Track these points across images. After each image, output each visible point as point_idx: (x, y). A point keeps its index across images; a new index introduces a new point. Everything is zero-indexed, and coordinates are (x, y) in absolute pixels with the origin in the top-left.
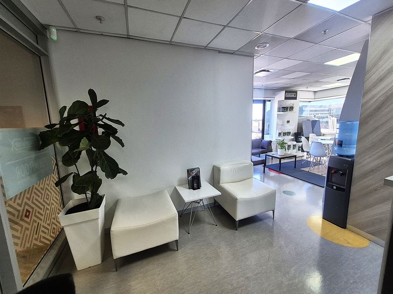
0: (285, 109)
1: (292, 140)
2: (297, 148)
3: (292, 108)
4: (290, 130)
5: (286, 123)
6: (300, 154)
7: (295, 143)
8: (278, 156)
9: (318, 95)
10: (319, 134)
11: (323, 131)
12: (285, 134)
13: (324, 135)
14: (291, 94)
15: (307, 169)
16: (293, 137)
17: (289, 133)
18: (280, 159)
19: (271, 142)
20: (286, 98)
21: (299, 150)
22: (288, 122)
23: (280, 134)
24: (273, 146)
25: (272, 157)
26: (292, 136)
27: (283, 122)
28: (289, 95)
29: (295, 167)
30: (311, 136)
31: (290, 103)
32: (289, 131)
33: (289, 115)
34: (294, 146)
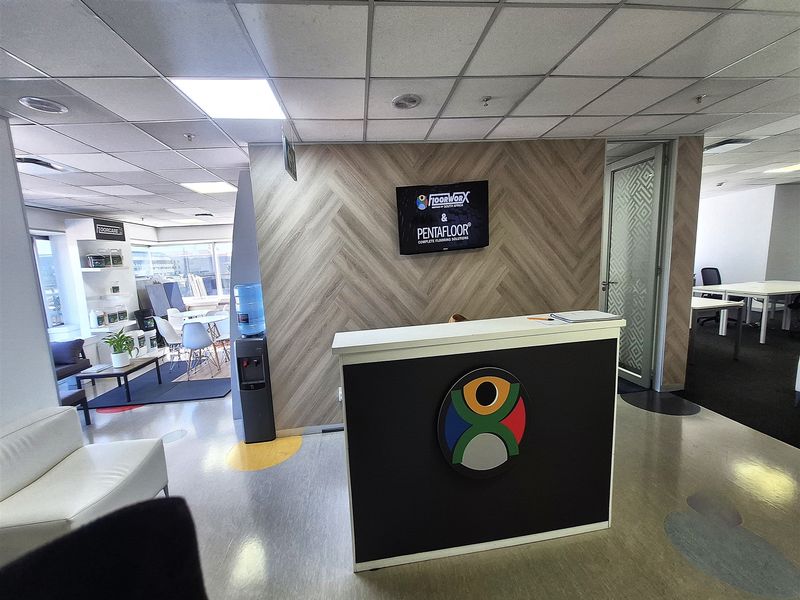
0: (101, 261)
1: (133, 328)
2: (148, 342)
3: (118, 259)
4: (123, 306)
5: (109, 292)
6: (157, 352)
7: (141, 333)
8: (116, 371)
9: (164, 235)
10: (183, 309)
11: (187, 301)
12: (113, 318)
13: (189, 309)
14: (110, 228)
15: (184, 378)
16: (135, 322)
17: (123, 315)
18: (125, 375)
19: (80, 343)
20: (99, 236)
21: (152, 345)
22: (116, 289)
23: (100, 320)
24: (89, 352)
25: (93, 378)
26: (132, 319)
27: (103, 290)
28: (106, 231)
29: (160, 382)
30: (170, 312)
31: (109, 247)
32: (123, 310)
33: (113, 274)
34: (141, 339)
